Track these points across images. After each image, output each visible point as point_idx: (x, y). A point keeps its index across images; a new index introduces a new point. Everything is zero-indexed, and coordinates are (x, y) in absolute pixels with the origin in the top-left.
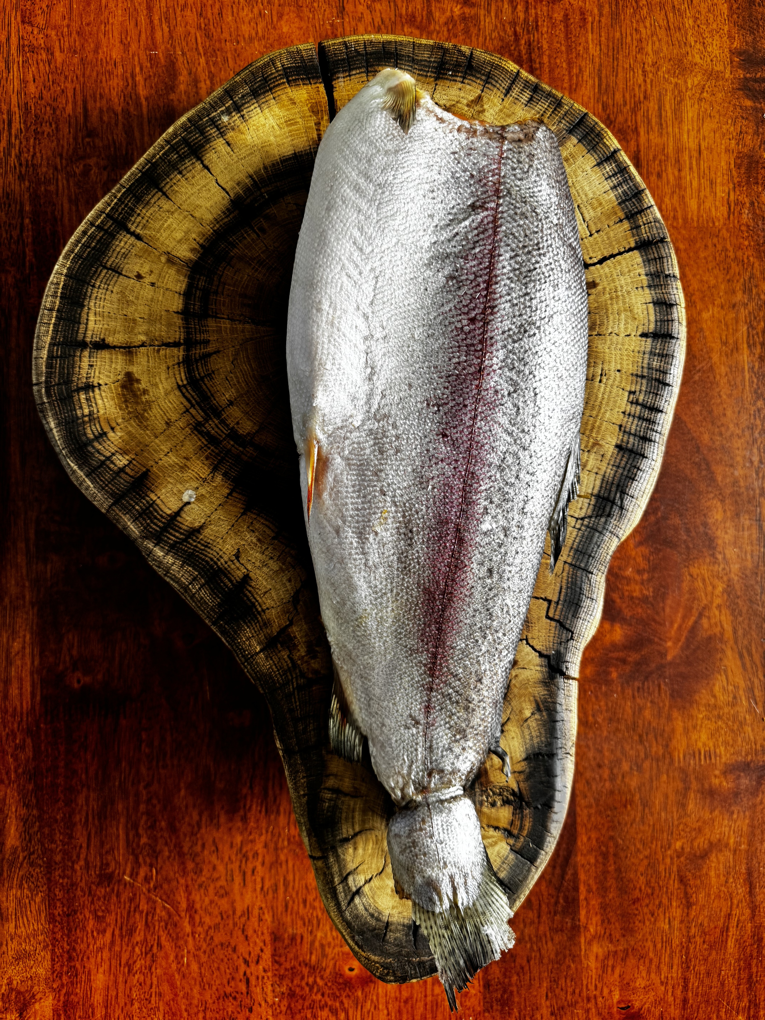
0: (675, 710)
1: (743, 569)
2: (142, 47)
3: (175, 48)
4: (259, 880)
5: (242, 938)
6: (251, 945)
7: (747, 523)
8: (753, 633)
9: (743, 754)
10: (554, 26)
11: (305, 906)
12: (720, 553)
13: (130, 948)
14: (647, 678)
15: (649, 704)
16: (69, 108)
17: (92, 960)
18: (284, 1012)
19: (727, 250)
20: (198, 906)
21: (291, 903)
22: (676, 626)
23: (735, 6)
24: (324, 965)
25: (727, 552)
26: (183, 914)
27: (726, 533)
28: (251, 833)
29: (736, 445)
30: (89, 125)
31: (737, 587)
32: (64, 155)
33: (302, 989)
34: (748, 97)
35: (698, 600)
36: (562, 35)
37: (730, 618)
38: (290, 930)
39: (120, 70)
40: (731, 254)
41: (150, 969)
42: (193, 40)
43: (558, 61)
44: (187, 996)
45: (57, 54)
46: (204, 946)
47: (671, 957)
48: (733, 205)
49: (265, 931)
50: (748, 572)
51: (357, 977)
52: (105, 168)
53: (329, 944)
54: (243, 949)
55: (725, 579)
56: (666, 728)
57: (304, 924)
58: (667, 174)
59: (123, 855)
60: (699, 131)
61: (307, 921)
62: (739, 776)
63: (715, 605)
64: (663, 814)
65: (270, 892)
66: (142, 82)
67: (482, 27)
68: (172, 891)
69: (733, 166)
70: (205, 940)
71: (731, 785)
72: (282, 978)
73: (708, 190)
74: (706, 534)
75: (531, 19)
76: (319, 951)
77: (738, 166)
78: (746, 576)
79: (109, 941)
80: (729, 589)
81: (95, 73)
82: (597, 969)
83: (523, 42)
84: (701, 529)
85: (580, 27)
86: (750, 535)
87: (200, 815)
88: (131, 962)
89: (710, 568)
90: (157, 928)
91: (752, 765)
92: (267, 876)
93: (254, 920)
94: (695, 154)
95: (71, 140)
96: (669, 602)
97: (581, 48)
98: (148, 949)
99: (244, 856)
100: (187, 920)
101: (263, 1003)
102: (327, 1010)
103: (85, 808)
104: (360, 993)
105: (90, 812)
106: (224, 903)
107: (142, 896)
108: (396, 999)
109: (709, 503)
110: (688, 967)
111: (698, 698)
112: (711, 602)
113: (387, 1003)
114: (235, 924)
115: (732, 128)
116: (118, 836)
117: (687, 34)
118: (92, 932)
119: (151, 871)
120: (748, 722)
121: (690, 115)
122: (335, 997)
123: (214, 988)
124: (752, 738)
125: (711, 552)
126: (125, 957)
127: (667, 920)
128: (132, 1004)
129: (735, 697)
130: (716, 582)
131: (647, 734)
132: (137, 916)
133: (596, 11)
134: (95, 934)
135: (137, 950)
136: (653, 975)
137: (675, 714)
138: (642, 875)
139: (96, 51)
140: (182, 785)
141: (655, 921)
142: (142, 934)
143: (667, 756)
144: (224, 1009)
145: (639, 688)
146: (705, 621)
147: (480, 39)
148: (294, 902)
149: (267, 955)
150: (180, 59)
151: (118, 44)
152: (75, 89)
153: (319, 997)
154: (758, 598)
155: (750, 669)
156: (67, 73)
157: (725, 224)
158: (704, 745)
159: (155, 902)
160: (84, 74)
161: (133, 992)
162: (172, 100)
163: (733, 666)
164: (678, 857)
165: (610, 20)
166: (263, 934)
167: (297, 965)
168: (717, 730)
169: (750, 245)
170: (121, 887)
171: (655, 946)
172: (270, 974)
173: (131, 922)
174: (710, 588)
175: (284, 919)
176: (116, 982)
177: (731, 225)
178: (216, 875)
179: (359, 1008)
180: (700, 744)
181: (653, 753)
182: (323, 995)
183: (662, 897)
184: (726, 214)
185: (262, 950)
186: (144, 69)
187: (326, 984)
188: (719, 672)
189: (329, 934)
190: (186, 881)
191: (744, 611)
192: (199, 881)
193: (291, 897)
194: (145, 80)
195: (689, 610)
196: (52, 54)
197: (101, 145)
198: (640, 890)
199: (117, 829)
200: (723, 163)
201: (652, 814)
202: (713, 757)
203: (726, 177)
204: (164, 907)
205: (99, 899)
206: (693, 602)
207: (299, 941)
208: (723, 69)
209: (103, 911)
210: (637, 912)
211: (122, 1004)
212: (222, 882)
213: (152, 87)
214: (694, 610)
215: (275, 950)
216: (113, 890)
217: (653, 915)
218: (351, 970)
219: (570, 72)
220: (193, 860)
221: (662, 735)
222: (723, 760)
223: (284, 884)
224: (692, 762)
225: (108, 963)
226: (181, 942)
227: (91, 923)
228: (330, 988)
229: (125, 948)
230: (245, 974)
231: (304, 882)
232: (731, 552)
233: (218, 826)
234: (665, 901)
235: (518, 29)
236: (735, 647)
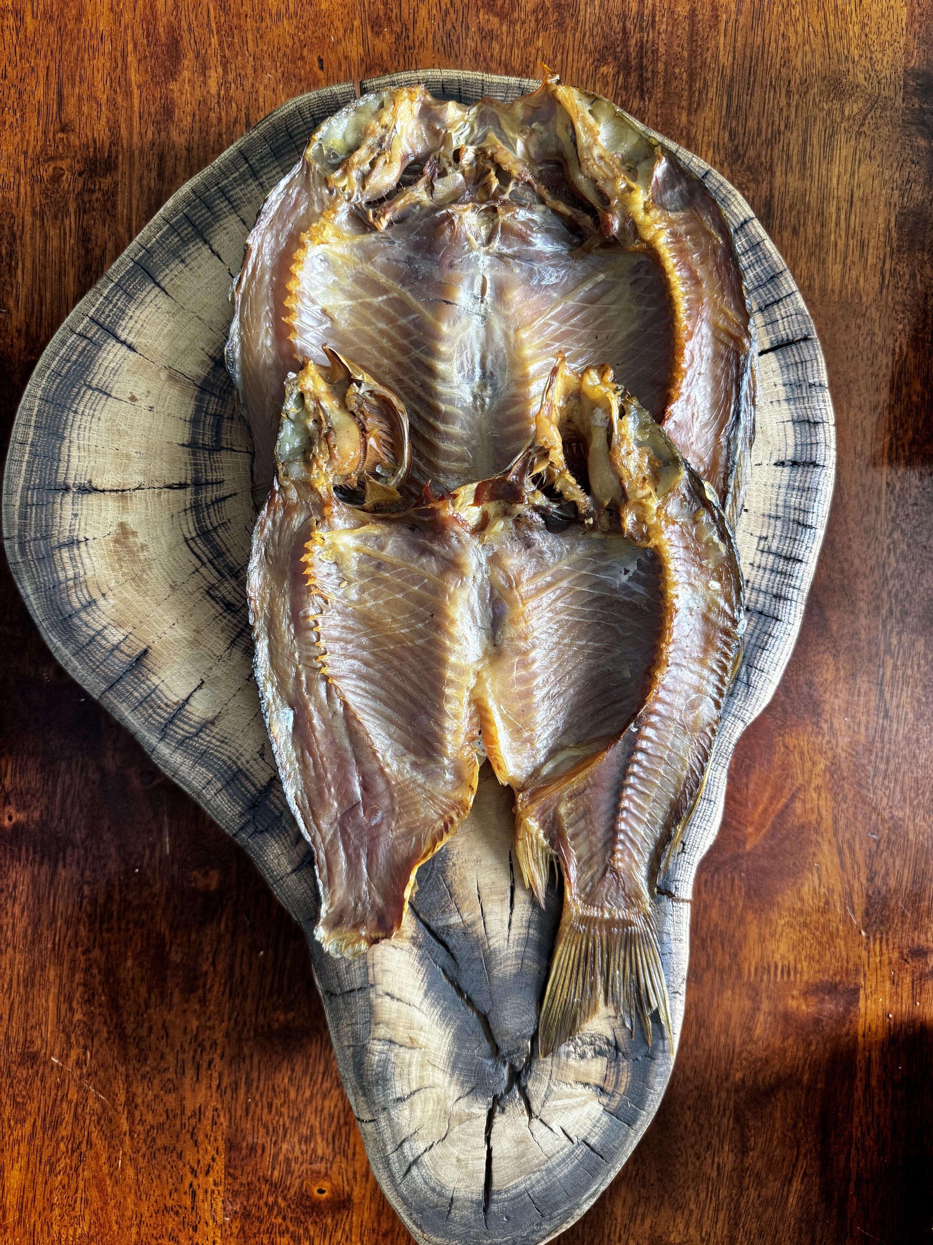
0: (750, 912)
1: (853, 744)
2: (138, 18)
3: (180, 21)
4: (216, 1075)
5: (190, 1143)
6: (201, 1152)
7: (865, 686)
8: (859, 825)
9: (831, 972)
10: (676, 23)
11: (270, 1111)
12: (826, 721)
13: (53, 1144)
14: (717, 869)
15: (717, 902)
16: (40, 93)
17: (7, 1154)
18: (235, 1235)
19: (874, 334)
20: (139, 1100)
21: (253, 1106)
22: (761, 808)
23: (918, 11)
24: (288, 1183)
25: (835, 721)
26: (120, 1109)
27: (837, 696)
28: (209, 1019)
29: (860, 588)
30: (63, 116)
31: (844, 766)
32: (30, 152)
33: (259, 1209)
34: (922, 133)
35: (792, 778)
36: (685, 37)
37: (831, 804)
38: (250, 1139)
39: (108, 46)
40: (878, 340)
41: (77, 1169)
42: (205, 13)
43: (677, 70)
44: (119, 1206)
45: (28, 19)
46: (144, 1149)
47: (717, 1211)
48: (887, 275)
49: (220, 1138)
50: (860, 748)
51: (328, 1200)
52: (80, 174)
53: (296, 1159)
54: (190, 1156)
55: (830, 754)
56: (737, 934)
57: (268, 1133)
58: (805, 230)
59: (52, 1032)
60: (853, 175)
61: (271, 1129)
62: (823, 999)
63: (813, 785)
64: (723, 1038)
65: (229, 1091)
66: (135, 64)
67: (581, 18)
68: (108, 1080)
69: (892, 224)
70: (145, 1141)
71: (812, 1010)
72: (236, 1194)
73: (857, 254)
74: (811, 696)
75: (646, 12)
76: (284, 1166)
77: (900, 227)
78: (857, 753)
79: (28, 1133)
80: (833, 768)
81: (75, 49)
82: (622, 1216)
83: (633, 42)
84: (805, 690)
85: (711, 27)
86: (868, 702)
87: (150, 991)
88: (53, 1159)
89: (812, 739)
90: (87, 1122)
91: (840, 987)
92: (226, 1072)
93: (206, 1123)
94: (845, 205)
95: (40, 134)
96: (754, 777)
97: (709, 54)
98: (75, 1146)
99: (199, 1045)
100: (125, 1116)
101: (211, 1223)
102: (287, 1236)
103: (8, 972)
104: (329, 1221)
105: (15, 977)
106: (171, 1099)
107: (72, 1083)
108: (374, 1230)
109: (818, 658)
110: (736, 1224)
111: (780, 900)
112: (809, 782)
113: (362, 1235)
114: (183, 1126)
115: (897, 174)
116: (47, 1009)
117: (849, 45)
118: (9, 1120)
119: (85, 1054)
120: (841, 933)
121: (844, 153)
122: (299, 1222)
123: (153, 1199)
124: (844, 953)
125: (814, 720)
126: (47, 1153)
127: (715, 1166)
128: (52, 1210)
129: (827, 903)
130: (817, 757)
131: (712, 939)
132: (65, 1105)
133: (733, 7)
134: (12, 1123)
135: (62, 1146)
136: (692, 1230)
137: (750, 917)
138: (689, 1109)
139: (78, 19)
140: (129, 954)
141: (701, 1165)
142: (69, 1127)
143: (735, 968)
144: (163, 1225)
145: (706, 881)
146: (798, 806)
147: (578, 34)
148: (256, 1106)
149: (220, 1164)
150: (186, 35)
151: (106, 12)
152: (48, 68)
153: (280, 1220)
154: (870, 781)
155: (850, 871)
156: (39, 46)
157: (875, 301)
158: (783, 957)
159: (87, 1091)
160: (61, 48)
161: (55, 1193)
162: (172, 90)
163: (829, 864)
164: (737, 1091)
165: (750, 19)
166: (216, 1140)
167: (255, 1180)
168: (801, 940)
169: (904, 330)
170: (47, 1070)
171: (698, 1195)
172: (221, 1188)
173: (56, 1112)
174: (808, 765)
175: (244, 1126)
176: (34, 1182)
177: (883, 302)
178: (163, 1065)
179: (328, 1237)
180: (777, 957)
181: (717, 963)
182: (284, 1218)
183: (712, 1137)
184: (877, 286)
185: (213, 1159)
186: (139, 48)
187: (289, 1206)
188: (810, 870)
189: (297, 1147)
190: (127, 1069)
191: (850, 796)
192: (143, 1071)
193: (254, 1099)
194: (139, 61)
195: (779, 789)
196: (22, 20)
197: (77, 143)
198: (686, 1127)
199: (47, 1001)
200: (880, 220)
201: (708, 1036)
202: (792, 973)
203: (882, 239)
204: (98, 1099)
205: (19, 1082)
206: (785, 779)
207: (260, 1152)
208: (893, 95)
209: (23, 1097)
210: (679, 1153)
211: (40, 1208)
212: (170, 1075)
213: (146, 71)
214: (787, 789)
215: (230, 1161)
216: (38, 1072)
217: (698, 1158)
218: (321, 1191)
219: (691, 87)
220: (137, 1047)
221: (730, 941)
222: (805, 978)
223: (246, 1083)
224: (765, 977)
225: (26, 1158)
226: (115, 1142)
227: (8, 1110)
228: (293, 1211)
229: (47, 1142)
230: (191, 1185)
231: (271, 1083)
232: (840, 722)
233: (170, 1007)
234: (715, 1142)
235: (628, 24)
236: (833, 841)
